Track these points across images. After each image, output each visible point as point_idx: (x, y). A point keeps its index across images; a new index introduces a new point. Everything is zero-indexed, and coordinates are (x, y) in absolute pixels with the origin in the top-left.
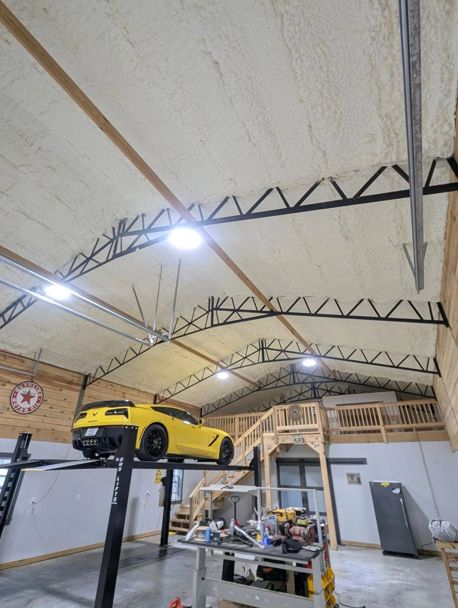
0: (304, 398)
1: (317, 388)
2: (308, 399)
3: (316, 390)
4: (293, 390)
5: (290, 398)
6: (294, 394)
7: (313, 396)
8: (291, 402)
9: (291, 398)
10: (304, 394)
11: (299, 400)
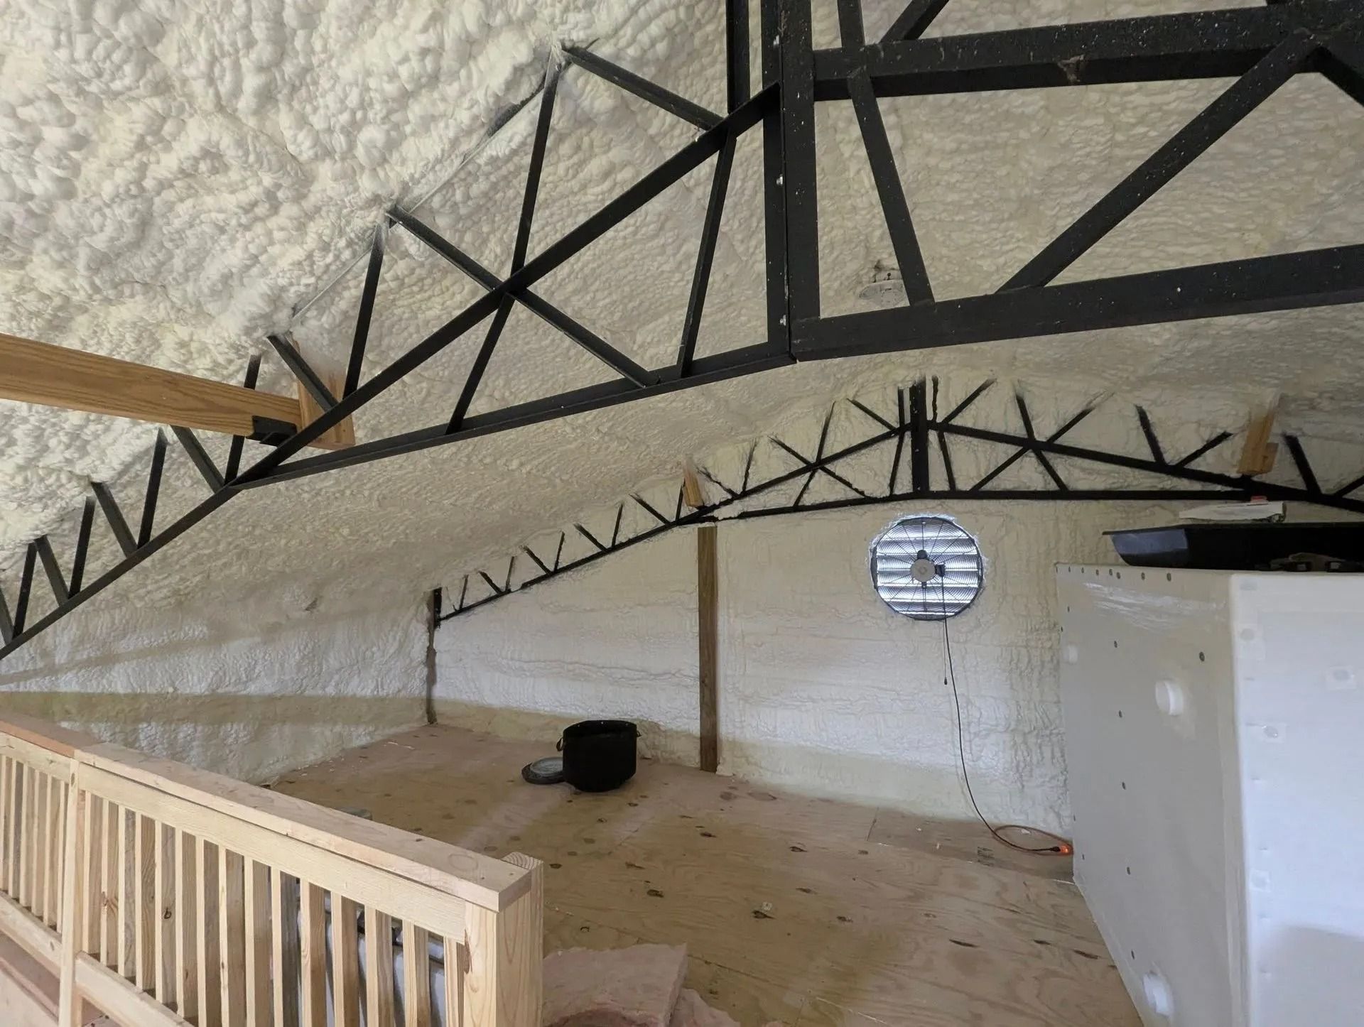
0: (841, 493)
1: (946, 427)
2: (865, 500)
3: (933, 436)
4: (764, 441)
5: (738, 489)
6: (772, 464)
7: (905, 484)
8: (744, 516)
9: (745, 494)
10: (838, 467)
11: (797, 508)
